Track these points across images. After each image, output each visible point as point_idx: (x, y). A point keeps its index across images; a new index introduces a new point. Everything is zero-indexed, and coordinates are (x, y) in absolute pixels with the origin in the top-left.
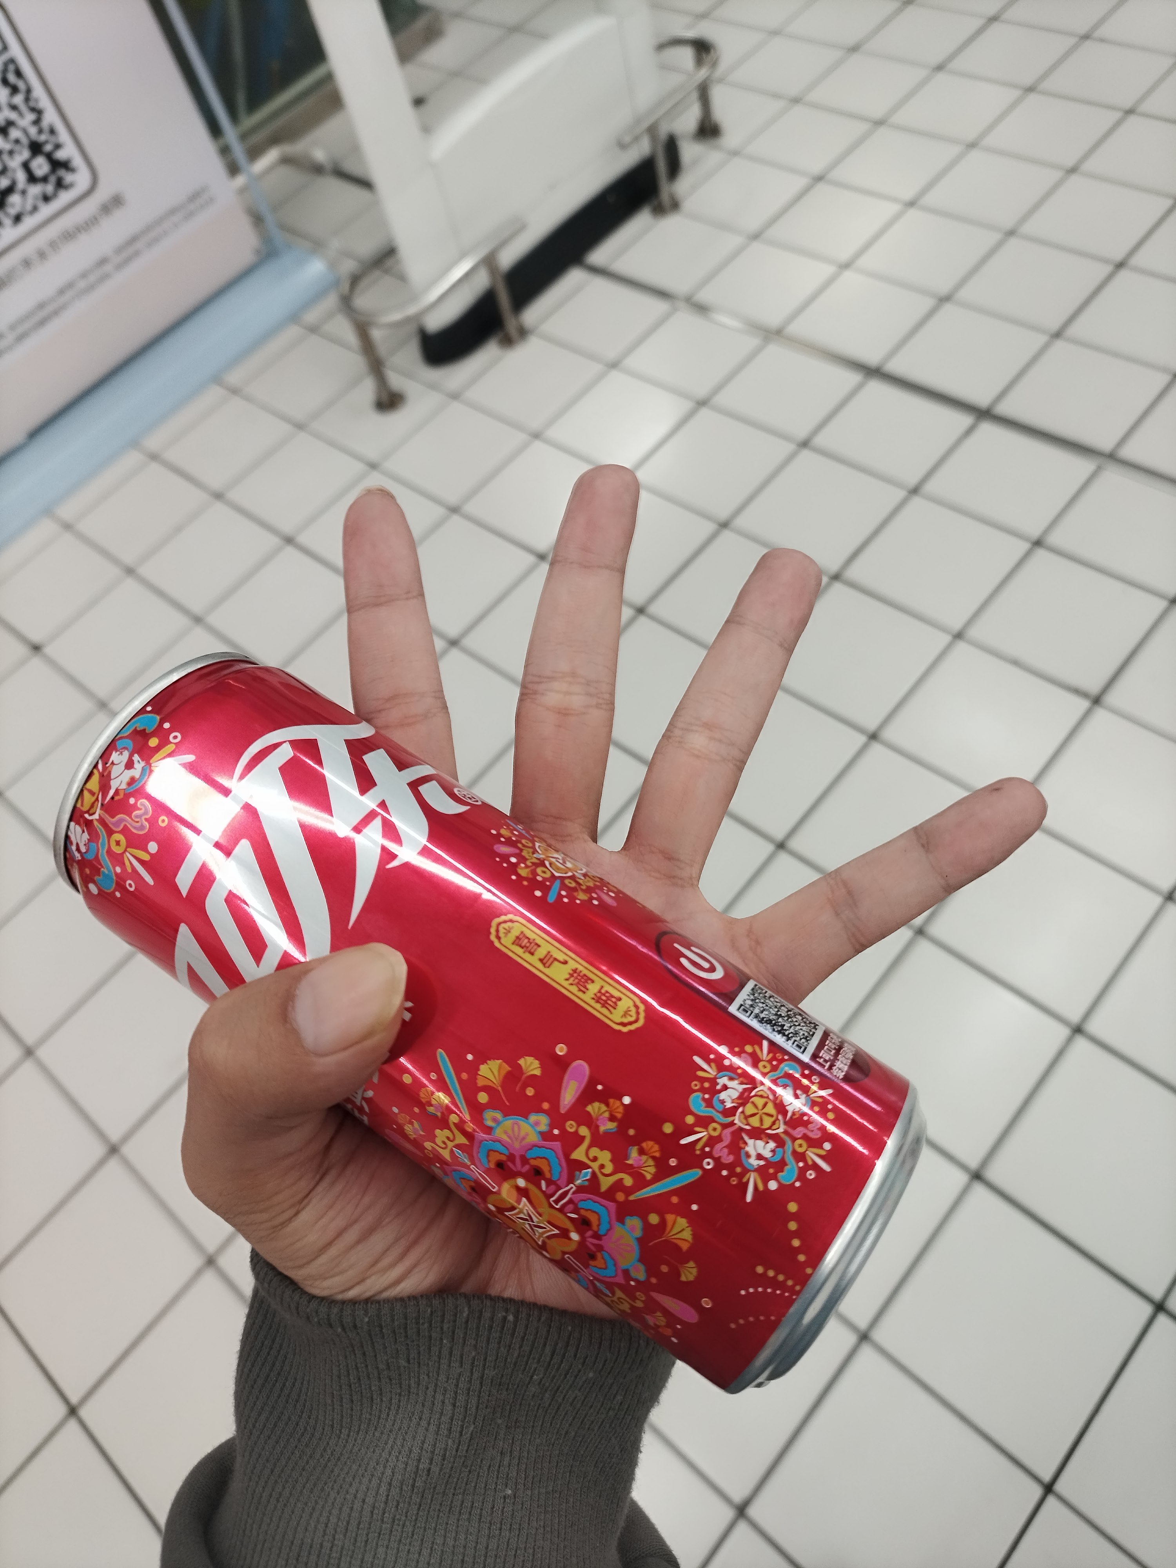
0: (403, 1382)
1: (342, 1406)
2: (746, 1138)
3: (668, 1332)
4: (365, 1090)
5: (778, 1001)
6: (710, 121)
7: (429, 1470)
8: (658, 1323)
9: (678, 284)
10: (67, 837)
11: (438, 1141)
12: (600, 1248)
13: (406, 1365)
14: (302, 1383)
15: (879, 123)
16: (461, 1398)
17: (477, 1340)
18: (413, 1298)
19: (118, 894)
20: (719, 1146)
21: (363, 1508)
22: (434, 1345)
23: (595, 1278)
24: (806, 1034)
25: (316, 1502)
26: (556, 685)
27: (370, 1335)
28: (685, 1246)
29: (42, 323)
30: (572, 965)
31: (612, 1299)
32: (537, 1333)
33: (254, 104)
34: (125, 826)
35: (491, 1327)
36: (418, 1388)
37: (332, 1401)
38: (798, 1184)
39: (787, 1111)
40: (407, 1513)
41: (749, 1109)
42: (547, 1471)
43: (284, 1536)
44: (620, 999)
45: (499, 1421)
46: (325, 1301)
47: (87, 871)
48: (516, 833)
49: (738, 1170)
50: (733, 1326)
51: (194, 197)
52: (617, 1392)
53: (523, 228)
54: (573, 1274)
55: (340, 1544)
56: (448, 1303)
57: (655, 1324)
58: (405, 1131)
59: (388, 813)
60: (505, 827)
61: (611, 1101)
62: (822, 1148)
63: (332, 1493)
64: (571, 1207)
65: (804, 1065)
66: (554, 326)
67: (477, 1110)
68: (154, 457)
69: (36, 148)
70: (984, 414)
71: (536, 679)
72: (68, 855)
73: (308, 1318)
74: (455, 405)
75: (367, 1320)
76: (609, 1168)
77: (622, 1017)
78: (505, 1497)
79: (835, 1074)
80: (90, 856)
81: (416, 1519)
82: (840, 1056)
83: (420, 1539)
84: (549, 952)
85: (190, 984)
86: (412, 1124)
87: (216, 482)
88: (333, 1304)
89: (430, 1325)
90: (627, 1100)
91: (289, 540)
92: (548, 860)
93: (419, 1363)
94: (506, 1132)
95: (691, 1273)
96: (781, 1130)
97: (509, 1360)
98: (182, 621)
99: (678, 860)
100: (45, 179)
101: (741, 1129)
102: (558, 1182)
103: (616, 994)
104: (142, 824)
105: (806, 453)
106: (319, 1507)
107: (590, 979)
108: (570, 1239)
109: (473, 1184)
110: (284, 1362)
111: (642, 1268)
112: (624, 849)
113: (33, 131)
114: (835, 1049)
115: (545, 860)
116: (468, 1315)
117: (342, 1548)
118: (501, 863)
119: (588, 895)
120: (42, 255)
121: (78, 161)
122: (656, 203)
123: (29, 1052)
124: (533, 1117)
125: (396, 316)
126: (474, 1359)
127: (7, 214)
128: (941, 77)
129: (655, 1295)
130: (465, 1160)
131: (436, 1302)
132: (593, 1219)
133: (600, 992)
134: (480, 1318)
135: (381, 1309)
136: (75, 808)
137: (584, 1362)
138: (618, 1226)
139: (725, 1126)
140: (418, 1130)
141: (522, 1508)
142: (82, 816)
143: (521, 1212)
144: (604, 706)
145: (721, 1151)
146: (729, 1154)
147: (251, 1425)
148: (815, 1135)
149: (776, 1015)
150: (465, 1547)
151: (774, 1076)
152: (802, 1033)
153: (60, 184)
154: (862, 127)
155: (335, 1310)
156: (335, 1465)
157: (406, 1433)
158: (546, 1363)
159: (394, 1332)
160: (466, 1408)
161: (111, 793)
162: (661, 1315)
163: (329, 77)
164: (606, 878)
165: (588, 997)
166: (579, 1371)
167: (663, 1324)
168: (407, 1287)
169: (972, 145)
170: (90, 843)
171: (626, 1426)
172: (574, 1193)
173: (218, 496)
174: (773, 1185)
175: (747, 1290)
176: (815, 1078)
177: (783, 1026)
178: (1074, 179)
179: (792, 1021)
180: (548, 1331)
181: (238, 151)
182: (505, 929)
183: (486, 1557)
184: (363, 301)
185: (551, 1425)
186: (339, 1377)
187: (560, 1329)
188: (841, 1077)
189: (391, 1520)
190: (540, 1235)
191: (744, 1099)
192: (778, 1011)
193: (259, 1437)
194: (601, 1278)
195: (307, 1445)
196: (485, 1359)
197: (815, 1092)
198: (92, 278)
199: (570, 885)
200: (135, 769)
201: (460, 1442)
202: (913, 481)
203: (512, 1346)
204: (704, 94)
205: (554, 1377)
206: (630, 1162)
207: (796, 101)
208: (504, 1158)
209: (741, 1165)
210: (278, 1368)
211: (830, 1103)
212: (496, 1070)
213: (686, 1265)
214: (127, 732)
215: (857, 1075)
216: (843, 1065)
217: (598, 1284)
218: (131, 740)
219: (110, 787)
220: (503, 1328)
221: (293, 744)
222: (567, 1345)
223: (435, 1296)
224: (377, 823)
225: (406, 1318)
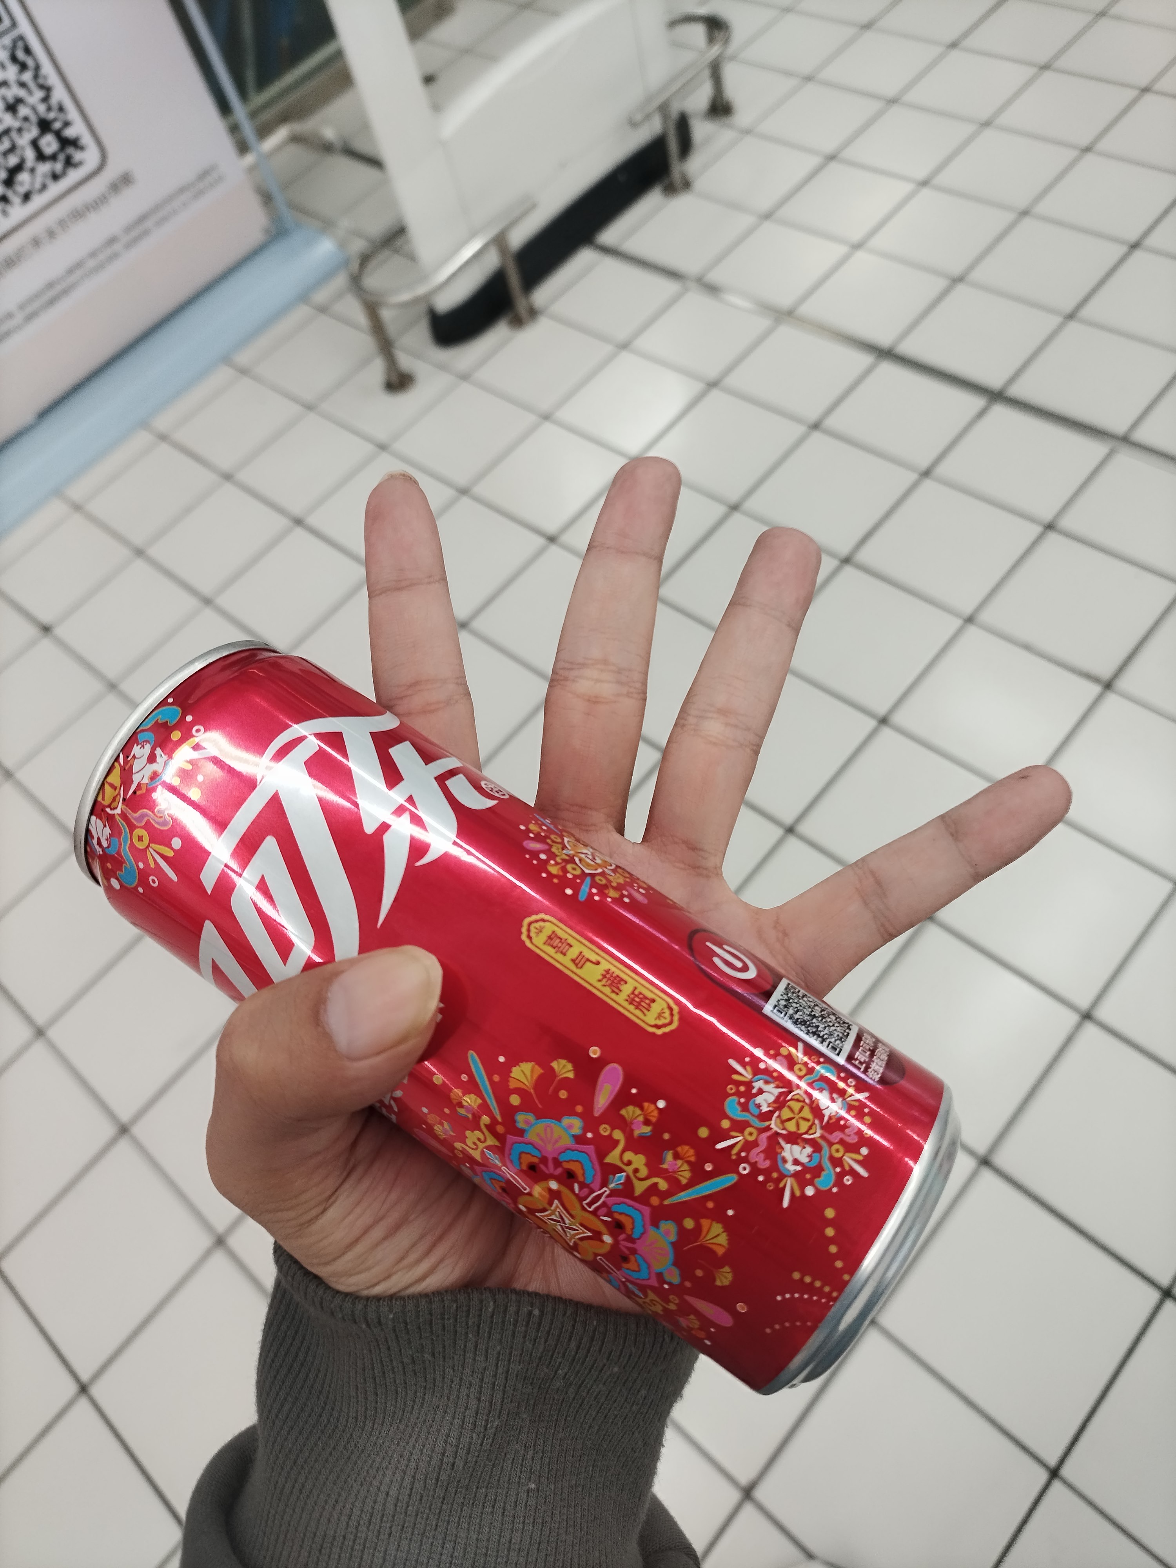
0: (428, 1376)
1: (366, 1398)
2: (782, 1143)
3: (702, 1335)
5: (811, 1000)
6: (722, 99)
7: (453, 1465)
8: (691, 1326)
9: (690, 265)
10: (88, 831)
11: (469, 1142)
12: (634, 1251)
13: (431, 1359)
14: (326, 1375)
15: (893, 101)
16: (487, 1392)
17: (502, 1335)
18: (438, 1294)
19: (141, 890)
20: (755, 1151)
21: (386, 1500)
22: (459, 1339)
23: (628, 1280)
24: (841, 1035)
25: (339, 1495)
26: (588, 672)
27: (395, 1331)
28: (720, 1251)
29: (52, 302)
30: (605, 966)
31: (644, 1300)
32: (562, 1327)
33: (263, 81)
34: (148, 821)
35: (516, 1321)
36: (443, 1381)
37: (357, 1393)
38: (835, 1190)
39: (824, 1116)
40: (430, 1506)
41: (786, 1113)
42: (570, 1465)
43: (306, 1528)
44: (653, 1001)
45: (524, 1416)
46: (349, 1297)
47: (109, 866)
48: (544, 827)
49: (775, 1175)
50: (768, 1331)
51: (204, 175)
52: (641, 1386)
53: (534, 206)
54: (605, 1275)
55: (363, 1536)
56: (473, 1297)
57: (688, 1327)
58: (435, 1131)
59: (416, 807)
60: (533, 822)
61: (646, 1105)
62: (859, 1153)
63: (355, 1485)
64: (604, 1210)
65: (839, 1068)
66: (564, 307)
67: (509, 1111)
68: (163, 438)
69: (44, 126)
70: (996, 396)
71: (567, 665)
72: (88, 849)
73: (332, 1313)
74: (465, 387)
75: (391, 1316)
76: (644, 1172)
77: (656, 1019)
78: (528, 1491)
79: (871, 1076)
80: (112, 851)
81: (440, 1513)
82: (875, 1057)
83: (443, 1531)
84: (581, 952)
85: (215, 980)
86: (442, 1124)
87: (225, 463)
88: (357, 1300)
89: (456, 1320)
90: (661, 1104)
91: (298, 522)
92: (577, 857)
93: (444, 1358)
94: (538, 1135)
95: (726, 1278)
96: (817, 1135)
97: (534, 1354)
98: (192, 602)
99: (702, 850)
100: (54, 157)
101: (777, 1134)
102: (592, 1185)
103: (650, 995)
104: (165, 819)
105: (817, 435)
106: (342, 1498)
107: (622, 980)
108: (602, 1241)
109: (503, 1184)
110: (307, 1353)
111: (676, 1271)
112: (644, 839)
113: (42, 108)
114: (869, 1050)
115: (574, 856)
116: (494, 1309)
117: (365, 1540)
118: (531, 859)
119: (619, 893)
120: (51, 234)
121: (86, 139)
122: (667, 182)
123: (40, 1033)
124: (567, 1120)
125: (406, 297)
126: (499, 1353)
127: (15, 192)
128: (955, 54)
129: (690, 1299)
130: (496, 1161)
131: (461, 1298)
132: (626, 1222)
133: (633, 993)
134: (505, 1312)
135: (405, 1305)
136: (95, 802)
137: (609, 1357)
138: (652, 1230)
139: (761, 1131)
140: (447, 1131)
141: (545, 1502)
142: (103, 810)
143: (552, 1213)
144: (635, 696)
145: (757, 1156)
146: (765, 1159)
147: (273, 1416)
148: (853, 1140)
149: (810, 1015)
150: (488, 1540)
151: (810, 1079)
152: (836, 1034)
153: (69, 163)
154: (875, 106)
155: (359, 1307)
156: (359, 1457)
157: (431, 1426)
158: (571, 1358)
159: (419, 1327)
160: (491, 1403)
161: (133, 787)
162: (694, 1318)
163: (339, 55)
164: (637, 874)
165: (621, 998)
166: (604, 1365)
167: (696, 1326)
168: (434, 1282)
169: (986, 124)
170: (112, 839)
171: (649, 1421)
172: (608, 1196)
173: (228, 477)
174: (810, 1191)
175: (783, 1295)
176: (851, 1081)
177: (817, 1027)
178: (1089, 158)
179: (826, 1022)
180: (574, 1326)
181: (248, 129)
182: (536, 928)
183: (509, 1550)
184: (373, 281)
185: (575, 1419)
186: (364, 1370)
187: (586, 1323)
188: (877, 1079)
189: (414, 1514)
190: (572, 1237)
191: (780, 1103)
192: (812, 1011)
193: (281, 1428)
194: (634, 1281)
195: (330, 1437)
196: (510, 1354)
197: (852, 1095)
198: (101, 257)
199: (600, 882)
200: (158, 763)
201: (484, 1436)
202: (924, 464)
203: (537, 1341)
204: (716, 71)
205: (578, 1372)
206: (665, 1166)
207: (809, 79)
208: (536, 1160)
209: (777, 1170)
210: (302, 1359)
211: (867, 1106)
212: (528, 1074)
213: (721, 1270)
214: (149, 724)
215: (892, 1076)
216: (878, 1067)
217: (630, 1286)
218: (153, 732)
219: (132, 782)
220: (528, 1322)
221: (320, 736)
222: (592, 1339)
223: (459, 1291)
224: (406, 817)
225: (431, 1314)
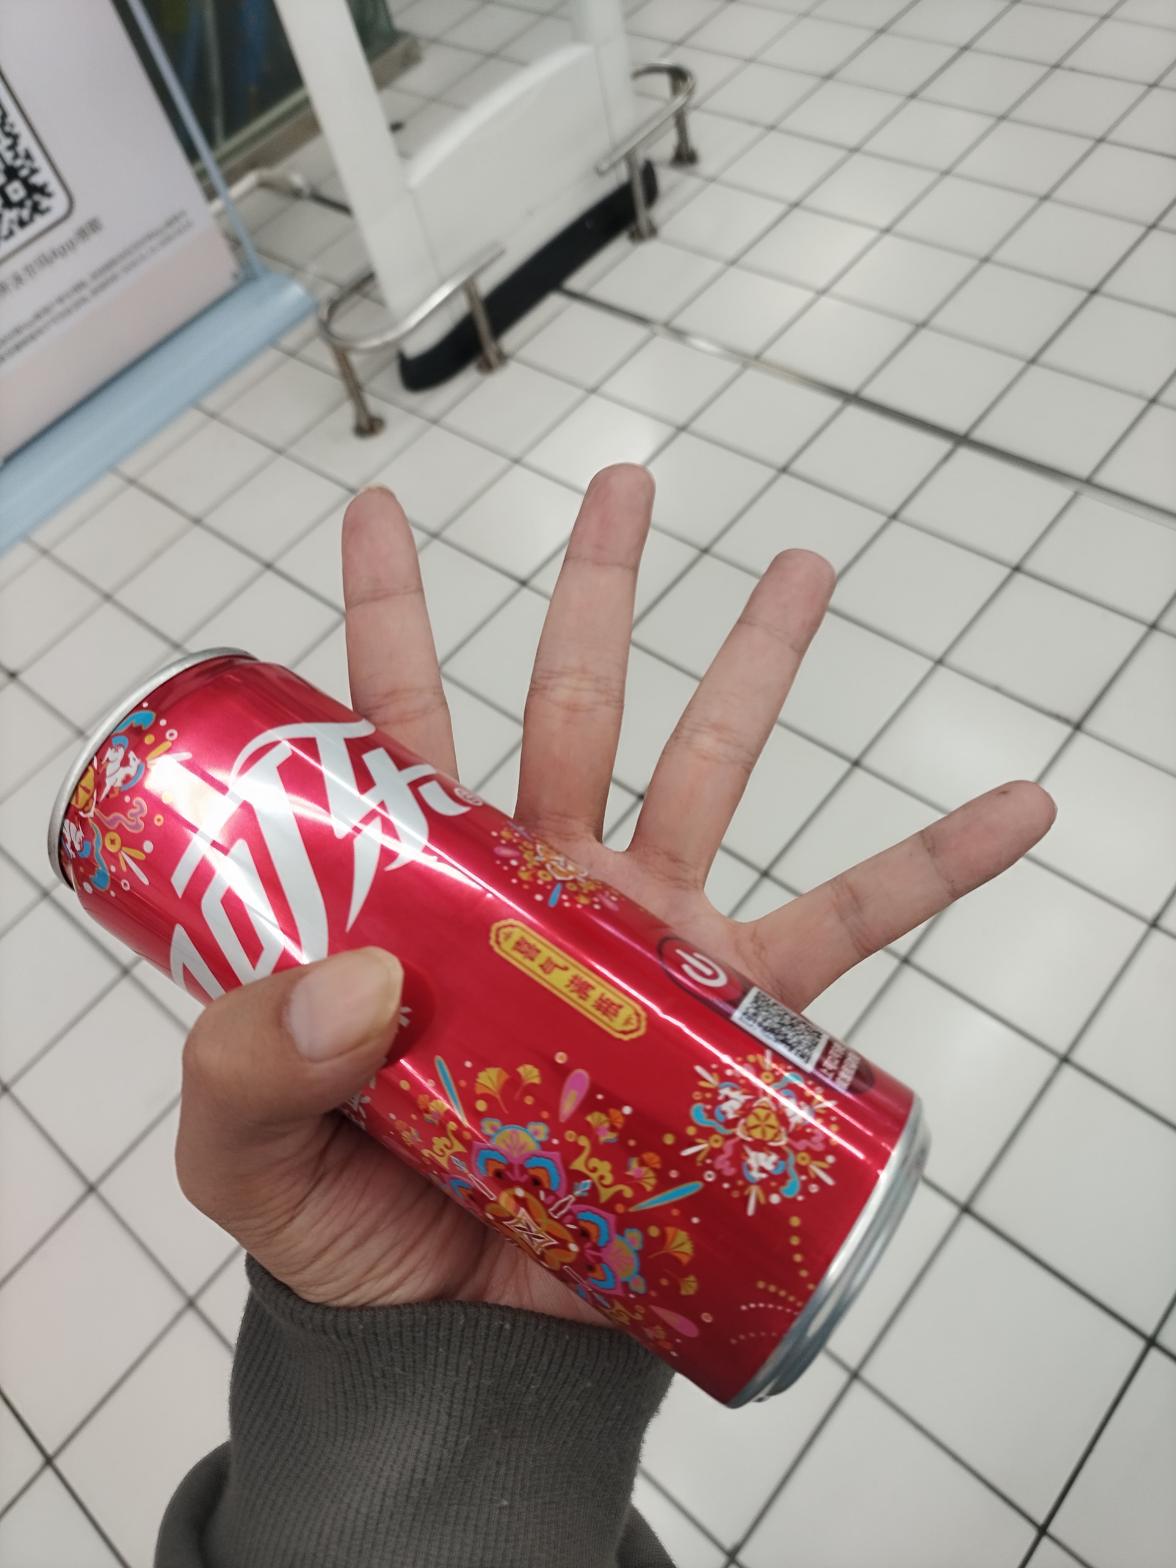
0: (399, 1391)
1: (336, 1413)
2: (748, 1150)
3: (668, 1346)
4: (362, 1096)
6: (687, 148)
7: (424, 1481)
8: (657, 1337)
9: (655, 311)
10: (62, 834)
11: (436, 1148)
12: (599, 1260)
13: (401, 1372)
14: (297, 1390)
15: (854, 150)
16: (457, 1407)
17: (473, 1349)
19: (113, 894)
20: (721, 1158)
21: (357, 1518)
22: (429, 1354)
23: (594, 1290)
24: (810, 1043)
25: (310, 1512)
26: (566, 681)
27: (365, 1343)
28: (685, 1260)
29: (18, 347)
30: (573, 972)
31: (611, 1311)
32: (534, 1341)
33: (231, 129)
34: (120, 824)
35: (487, 1335)
36: (413, 1396)
37: (327, 1408)
38: (800, 1198)
39: (790, 1123)
41: (752, 1121)
42: (544, 1481)
43: (277, 1546)
44: (620, 1007)
46: (319, 1307)
47: (82, 869)
48: (517, 835)
49: (740, 1183)
50: (733, 1341)
51: (171, 222)
52: (616, 1401)
53: (502, 253)
56: (444, 1310)
57: (654, 1338)
58: (403, 1138)
59: (388, 813)
60: (506, 829)
61: (612, 1111)
62: (826, 1161)
63: (326, 1502)
64: (569, 1218)
65: (807, 1076)
66: (533, 351)
67: (475, 1116)
68: (132, 482)
69: (12, 174)
70: (961, 440)
71: (546, 674)
72: (62, 853)
73: (302, 1324)
74: (435, 430)
75: (361, 1327)
76: (609, 1180)
77: (623, 1025)
78: (501, 1508)
79: (839, 1084)
80: (85, 854)
82: (844, 1065)
84: (549, 958)
86: (409, 1130)
87: (195, 509)
88: (327, 1310)
89: (426, 1333)
90: (627, 1110)
91: (269, 566)
92: (549, 863)
93: (415, 1372)
94: (504, 1141)
95: (691, 1287)
96: (783, 1143)
97: (505, 1369)
99: (683, 862)
100: (21, 204)
101: (743, 1142)
102: (557, 1193)
103: (617, 1001)
104: (137, 822)
105: (784, 479)
106: (313, 1515)
107: (590, 985)
108: (568, 1250)
109: (470, 1192)
110: (279, 1368)
111: (642, 1281)
112: (629, 849)
113: (9, 156)
114: (839, 1059)
115: (546, 863)
116: (465, 1323)
118: (502, 865)
119: (590, 900)
120: (18, 279)
121: (54, 186)
122: (634, 228)
123: (5, 1089)
124: (533, 1126)
125: (375, 342)
126: (470, 1368)
128: (914, 105)
129: (654, 1308)
130: (463, 1168)
131: (432, 1310)
132: (592, 1230)
133: (601, 998)
134: (476, 1325)
135: (375, 1316)
136: (69, 805)
137: (582, 1371)
138: (617, 1238)
139: (727, 1138)
140: (415, 1137)
141: (518, 1519)
142: (77, 814)
143: (519, 1221)
144: (613, 704)
145: (723, 1163)
146: (731, 1166)
147: (246, 1431)
148: (820, 1147)
149: (780, 1023)
151: (778, 1085)
152: (805, 1042)
153: (36, 209)
154: (837, 154)
155: (330, 1317)
156: (330, 1473)
157: (401, 1442)
158: (543, 1373)
159: (389, 1340)
160: (462, 1417)
161: (106, 790)
162: (660, 1329)
163: (306, 102)
164: (609, 882)
165: (589, 1004)
166: (577, 1380)
167: (663, 1337)
168: (402, 1294)
169: (944, 174)
170: (84, 842)
171: (624, 1436)
172: (573, 1204)
173: (197, 521)
174: (775, 1199)
175: (748, 1305)
176: (819, 1089)
177: (786, 1035)
178: (1047, 206)
179: (796, 1030)
180: (545, 1340)
181: (216, 176)
182: (505, 934)
184: (340, 327)
185: (548, 1435)
187: (558, 1337)
188: (846, 1088)
190: (538, 1245)
191: (746, 1110)
192: (782, 1020)
193: (253, 1444)
194: (600, 1290)
195: (301, 1452)
196: (481, 1369)
197: (820, 1102)
198: (69, 302)
199: (571, 889)
200: (131, 766)
201: (455, 1452)
202: (892, 507)
203: (509, 1355)
204: (680, 121)
205: (551, 1387)
206: (630, 1173)
207: (772, 128)
208: (502, 1167)
209: (743, 1177)
210: (274, 1374)
211: (837, 1115)
212: (494, 1078)
213: (686, 1279)
214: (123, 728)
215: (862, 1085)
216: (847, 1075)
217: (596, 1295)
218: (127, 736)
219: (105, 785)
220: (499, 1336)
221: (294, 741)
222: (565, 1354)
223: (431, 1303)
224: (377, 822)
225: (401, 1326)
